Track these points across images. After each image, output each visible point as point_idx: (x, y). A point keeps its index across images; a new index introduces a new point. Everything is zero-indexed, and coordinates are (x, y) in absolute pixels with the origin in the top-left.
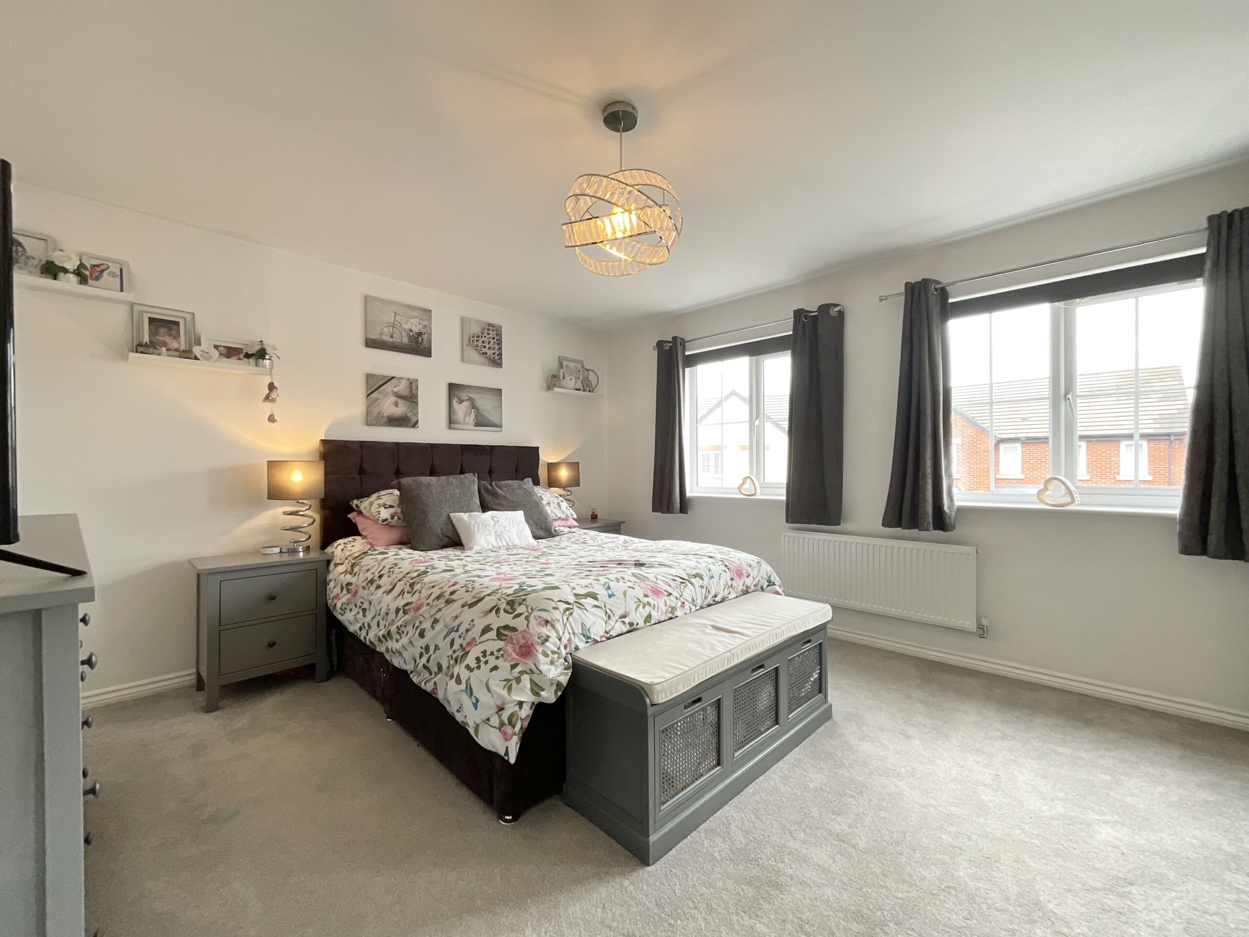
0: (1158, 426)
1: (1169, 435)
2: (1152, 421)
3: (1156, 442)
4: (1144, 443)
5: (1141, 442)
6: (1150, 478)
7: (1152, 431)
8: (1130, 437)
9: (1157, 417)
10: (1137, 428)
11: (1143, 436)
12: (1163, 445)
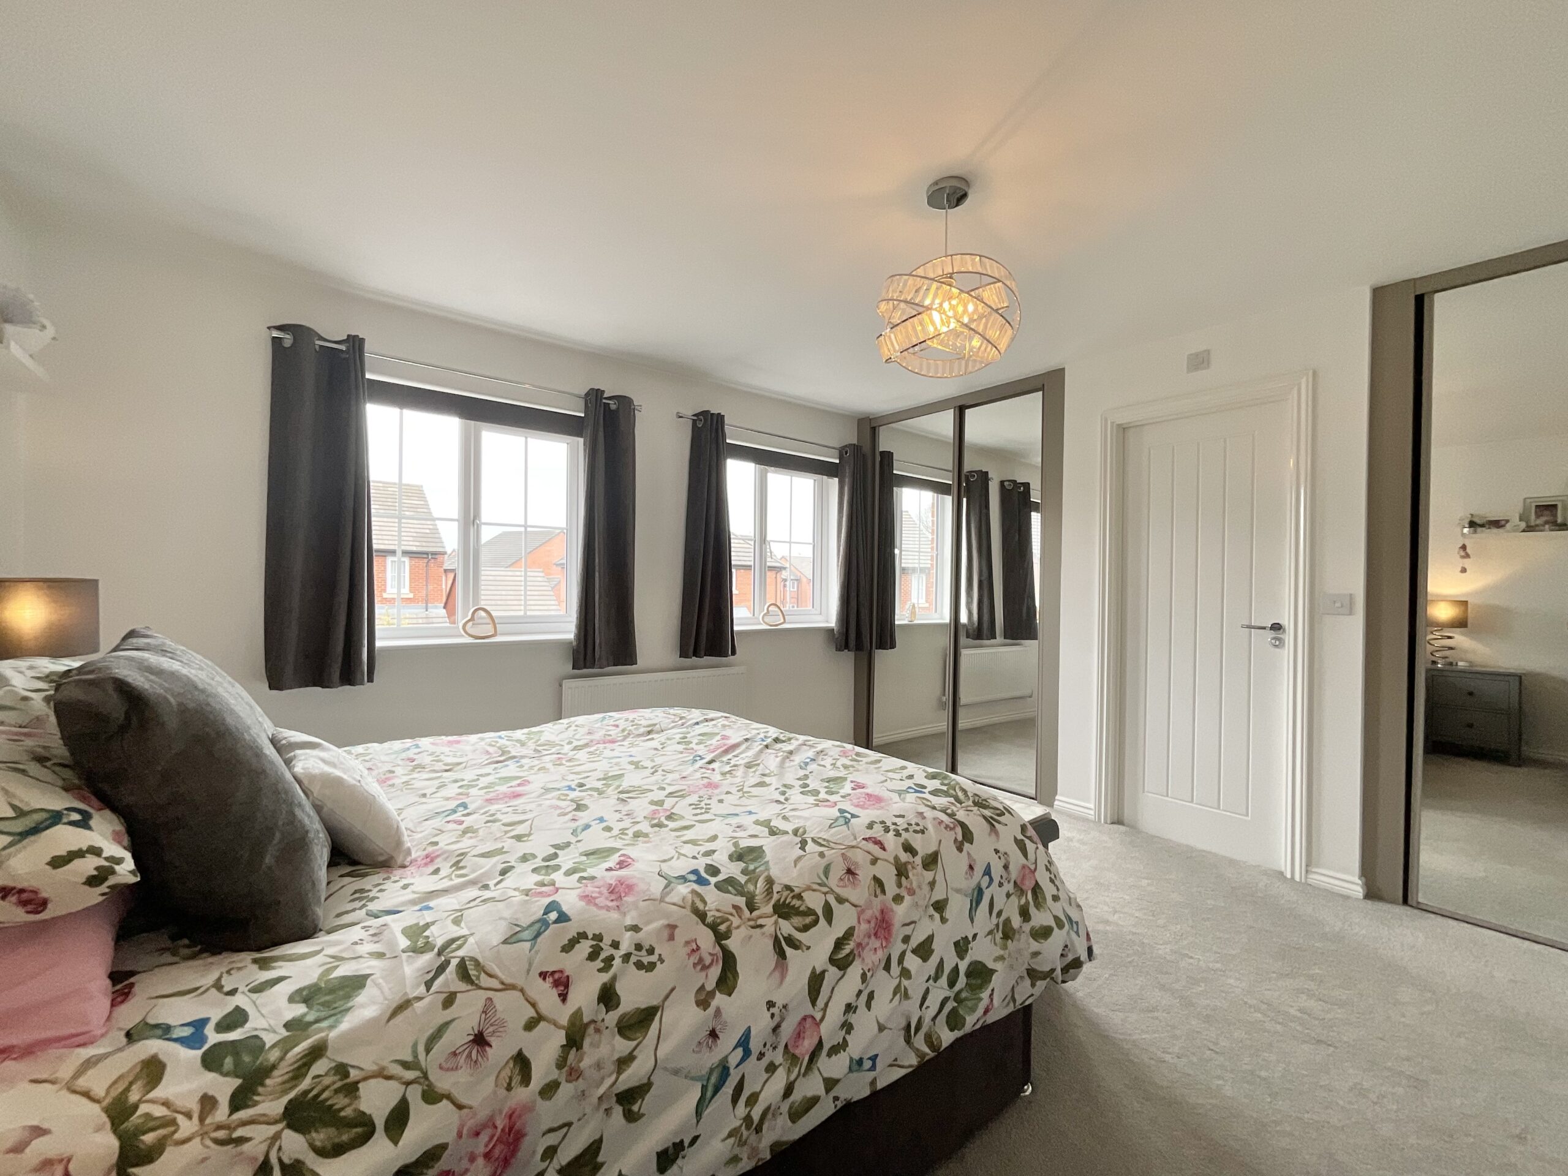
0: (418, 544)
1: (427, 553)
2: (411, 539)
3: (417, 560)
4: (406, 560)
5: (403, 559)
6: (411, 596)
7: (414, 549)
8: (393, 552)
9: (415, 535)
10: (400, 545)
11: (405, 553)
12: (422, 563)
